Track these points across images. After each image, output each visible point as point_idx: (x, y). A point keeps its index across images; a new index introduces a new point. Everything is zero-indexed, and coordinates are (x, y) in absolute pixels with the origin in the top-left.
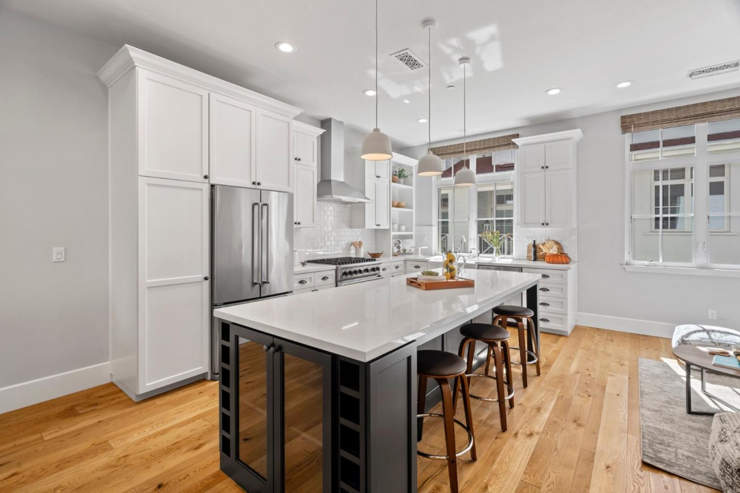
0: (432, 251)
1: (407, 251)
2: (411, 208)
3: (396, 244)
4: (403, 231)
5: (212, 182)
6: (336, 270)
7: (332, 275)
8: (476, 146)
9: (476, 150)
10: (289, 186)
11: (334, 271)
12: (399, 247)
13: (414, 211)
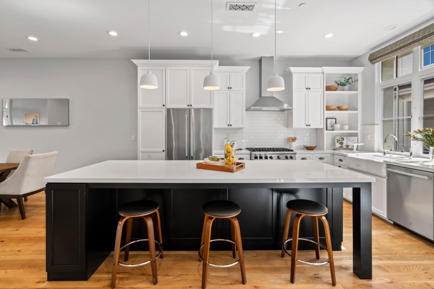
0: (374, 148)
1: (350, 147)
2: (357, 110)
3: (339, 141)
4: (345, 130)
5: (167, 107)
6: (251, 154)
7: (247, 157)
8: (414, 37)
9: (414, 42)
10: (211, 105)
11: (250, 155)
12: (341, 143)
13: (359, 112)
